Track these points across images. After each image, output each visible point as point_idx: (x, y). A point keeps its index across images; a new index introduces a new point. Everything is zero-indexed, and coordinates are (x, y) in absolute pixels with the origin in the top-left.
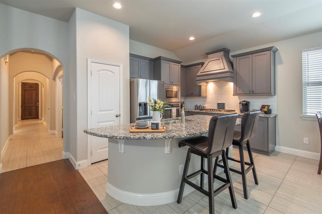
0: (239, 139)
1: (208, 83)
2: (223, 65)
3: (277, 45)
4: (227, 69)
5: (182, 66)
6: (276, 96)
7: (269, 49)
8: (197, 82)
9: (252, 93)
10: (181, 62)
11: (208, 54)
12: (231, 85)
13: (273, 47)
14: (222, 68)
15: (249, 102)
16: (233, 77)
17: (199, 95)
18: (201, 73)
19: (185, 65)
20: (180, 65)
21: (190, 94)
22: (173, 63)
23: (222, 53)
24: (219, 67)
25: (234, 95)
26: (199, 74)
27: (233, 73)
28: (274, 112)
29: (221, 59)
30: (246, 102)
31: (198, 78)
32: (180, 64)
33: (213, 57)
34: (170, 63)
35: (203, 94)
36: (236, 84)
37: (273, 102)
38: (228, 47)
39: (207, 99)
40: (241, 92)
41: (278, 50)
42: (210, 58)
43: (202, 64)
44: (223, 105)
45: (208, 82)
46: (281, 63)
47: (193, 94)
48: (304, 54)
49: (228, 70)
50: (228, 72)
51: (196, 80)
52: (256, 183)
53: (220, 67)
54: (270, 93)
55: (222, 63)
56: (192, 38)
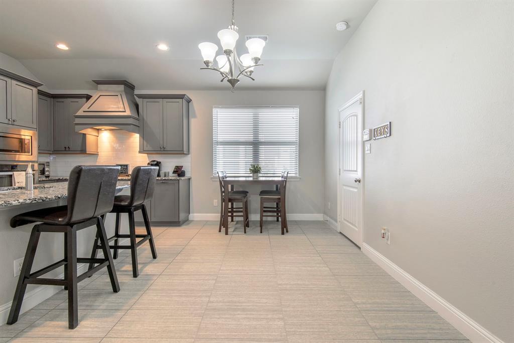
0: (127, 203)
1: (100, 131)
2: (122, 106)
3: (190, 94)
4: (128, 113)
5: (40, 93)
6: (190, 155)
7: (181, 97)
8: (77, 127)
9: (163, 151)
10: (40, 85)
11: (98, 83)
12: (136, 138)
13: (185, 95)
14: (121, 110)
15: (160, 163)
16: (139, 127)
17: (83, 151)
18: (84, 112)
19: (52, 93)
20: (35, 90)
21: (64, 149)
22: (14, 82)
23: (122, 87)
24: (116, 108)
25: (140, 152)
26: (80, 113)
27: (138, 120)
28: (188, 175)
29: (119, 96)
30: (155, 163)
31: (77, 121)
32: (36, 87)
33: (106, 91)
34: (9, 80)
35: (90, 148)
36: (143, 137)
37: (187, 163)
38: (132, 80)
39: (99, 157)
40: (150, 148)
41: (191, 100)
42: (101, 90)
43: (88, 97)
44: (125, 167)
45: (100, 129)
46: (195, 117)
47: (69, 147)
48: (215, 111)
49: (130, 115)
50: (130, 118)
51: (74, 123)
52: (154, 257)
53: (118, 108)
54: (183, 151)
55: (121, 103)
56: (62, 47)
